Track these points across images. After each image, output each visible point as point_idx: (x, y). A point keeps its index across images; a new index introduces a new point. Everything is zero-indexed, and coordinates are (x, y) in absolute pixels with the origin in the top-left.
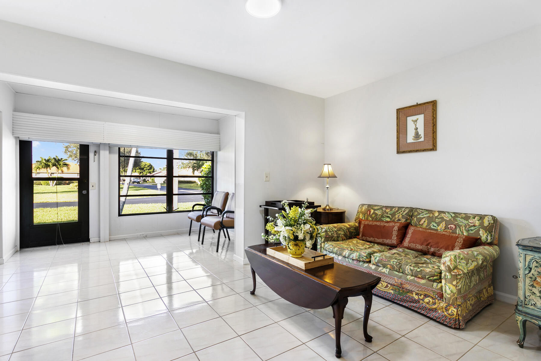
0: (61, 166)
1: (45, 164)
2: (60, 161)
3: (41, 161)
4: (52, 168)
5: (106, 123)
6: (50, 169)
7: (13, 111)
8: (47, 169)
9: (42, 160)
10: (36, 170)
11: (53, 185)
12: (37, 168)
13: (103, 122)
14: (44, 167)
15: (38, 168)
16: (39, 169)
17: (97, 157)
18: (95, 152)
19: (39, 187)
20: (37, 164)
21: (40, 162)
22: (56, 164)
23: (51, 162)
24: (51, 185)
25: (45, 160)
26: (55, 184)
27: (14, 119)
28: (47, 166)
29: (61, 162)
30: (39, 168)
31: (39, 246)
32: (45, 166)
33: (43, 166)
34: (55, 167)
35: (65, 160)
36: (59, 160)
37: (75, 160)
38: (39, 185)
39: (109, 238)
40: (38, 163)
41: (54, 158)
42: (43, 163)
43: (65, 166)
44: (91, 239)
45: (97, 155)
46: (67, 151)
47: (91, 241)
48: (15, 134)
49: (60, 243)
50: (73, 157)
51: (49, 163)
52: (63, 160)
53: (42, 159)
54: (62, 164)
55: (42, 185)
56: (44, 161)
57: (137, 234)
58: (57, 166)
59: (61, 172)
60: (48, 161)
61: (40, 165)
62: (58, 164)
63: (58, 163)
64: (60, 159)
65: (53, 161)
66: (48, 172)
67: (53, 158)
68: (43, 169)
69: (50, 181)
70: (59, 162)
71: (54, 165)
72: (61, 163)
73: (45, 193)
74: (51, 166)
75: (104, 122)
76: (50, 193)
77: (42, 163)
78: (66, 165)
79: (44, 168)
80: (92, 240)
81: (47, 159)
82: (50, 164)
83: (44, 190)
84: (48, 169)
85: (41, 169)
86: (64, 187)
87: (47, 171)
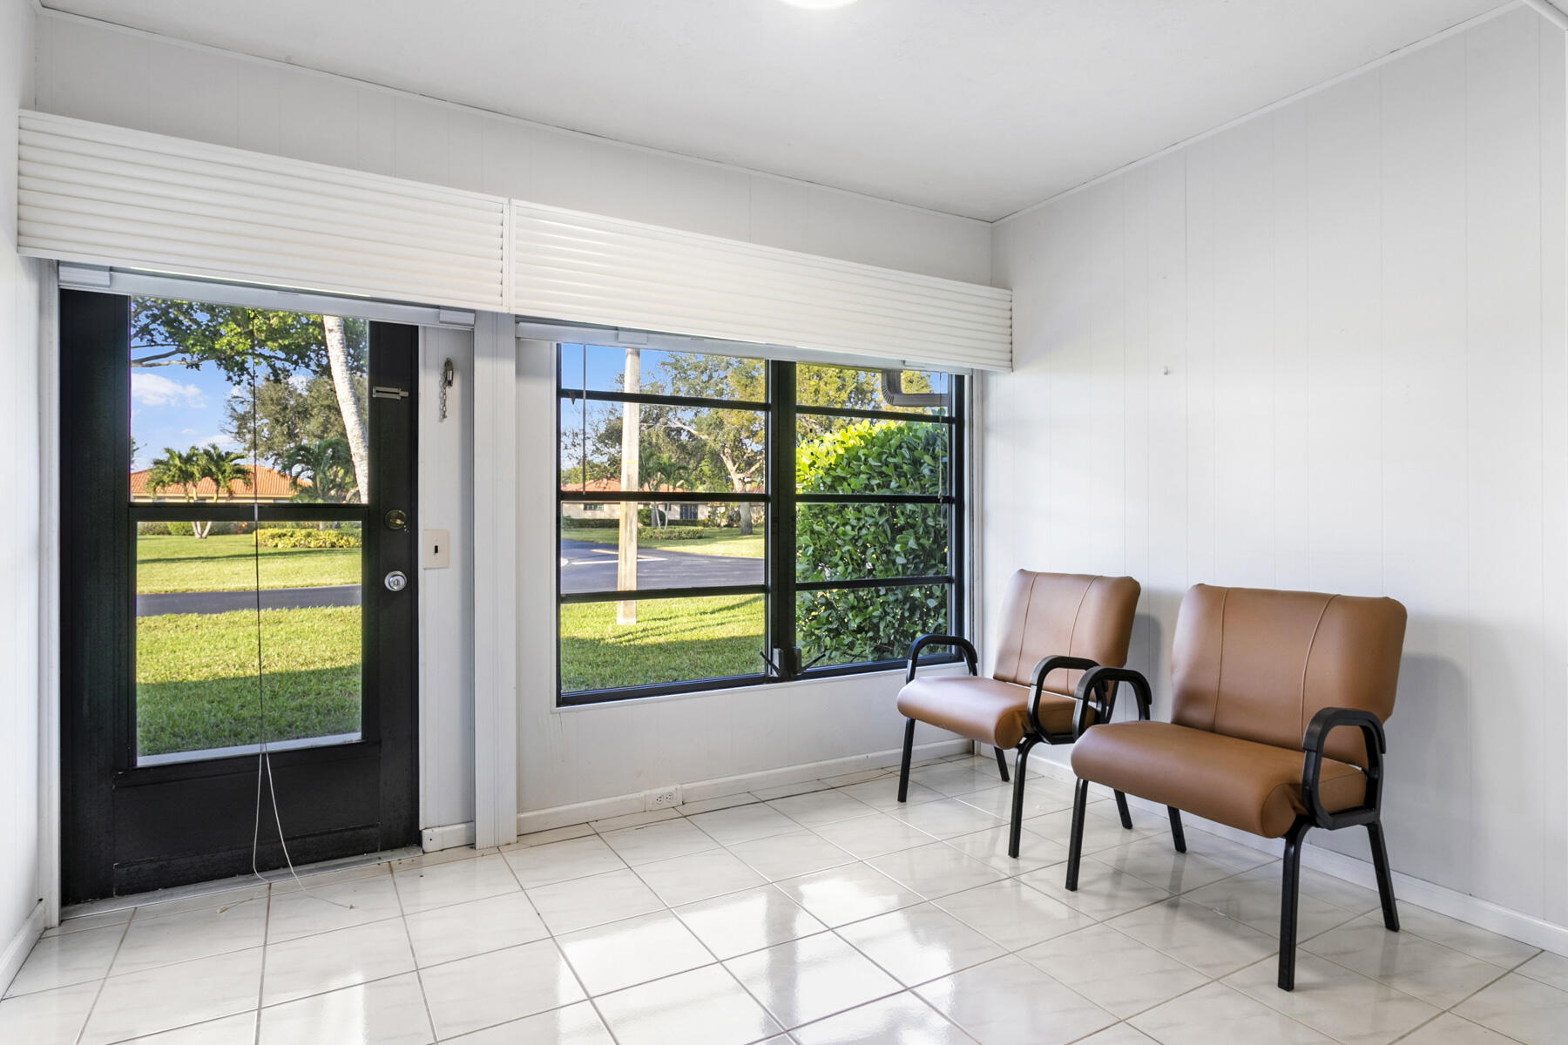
0: (227, 474)
1: (180, 469)
2: (223, 460)
3: (168, 461)
4: (199, 483)
5: (514, 201)
6: (195, 486)
7: (23, 106)
8: (185, 485)
9: (172, 457)
10: (155, 490)
11: (204, 535)
12: (158, 484)
13: (501, 199)
14: (176, 479)
15: (161, 484)
16: (164, 486)
17: (455, 391)
18: (448, 365)
19: (163, 541)
20: (158, 471)
21: (165, 463)
22: (210, 470)
23: (198, 465)
24: (197, 536)
25: (180, 457)
26: (210, 531)
27: (24, 140)
28: (186, 477)
29: (226, 464)
30: (163, 481)
31: (166, 887)
32: (179, 476)
33: (174, 476)
34: (208, 479)
35: (238, 458)
36: (219, 456)
37: (267, 459)
38: (163, 534)
39: (519, 821)
40: (161, 467)
41: (207, 453)
42: (175, 466)
43: (239, 475)
44: (426, 834)
45: (457, 383)
46: (245, 430)
47: (427, 844)
48: (33, 242)
49: (271, 863)
50: (261, 449)
51: (190, 468)
52: (232, 456)
53: (171, 454)
54: (228, 470)
55: (170, 534)
56: (177, 462)
57: (642, 794)
58: (215, 477)
59: (227, 495)
60: (188, 460)
61: (165, 473)
62: (219, 470)
63: (217, 465)
64: (223, 454)
65: (203, 461)
66: (190, 495)
67: (202, 451)
68: (175, 486)
69: (193, 523)
70: (221, 463)
71: (206, 473)
72: (228, 467)
73: (179, 560)
74: (197, 475)
75: (505, 200)
76: (196, 559)
77: (172, 468)
78: (240, 471)
79: (178, 483)
80: (433, 836)
81: (184, 455)
82: (195, 470)
83: (178, 549)
84: (190, 485)
85: (170, 485)
86: (236, 542)
87: (186, 490)
